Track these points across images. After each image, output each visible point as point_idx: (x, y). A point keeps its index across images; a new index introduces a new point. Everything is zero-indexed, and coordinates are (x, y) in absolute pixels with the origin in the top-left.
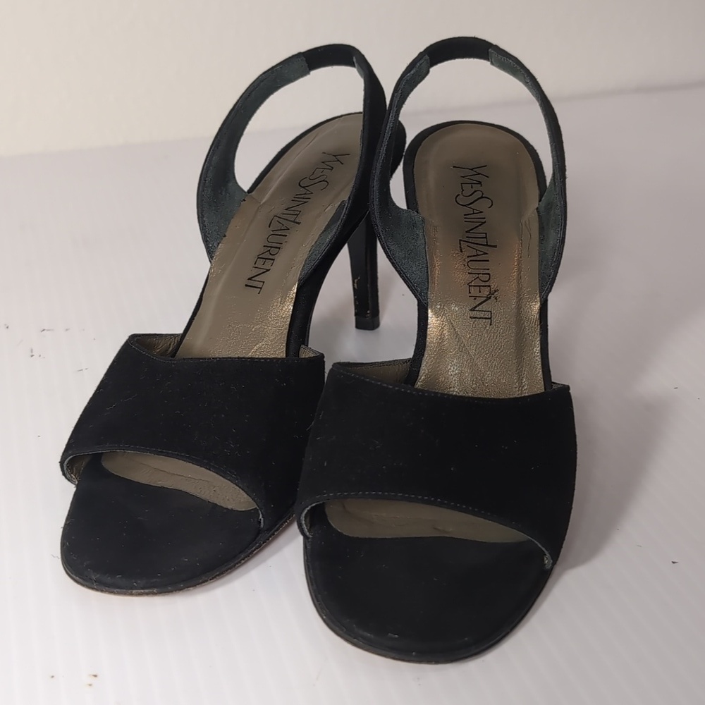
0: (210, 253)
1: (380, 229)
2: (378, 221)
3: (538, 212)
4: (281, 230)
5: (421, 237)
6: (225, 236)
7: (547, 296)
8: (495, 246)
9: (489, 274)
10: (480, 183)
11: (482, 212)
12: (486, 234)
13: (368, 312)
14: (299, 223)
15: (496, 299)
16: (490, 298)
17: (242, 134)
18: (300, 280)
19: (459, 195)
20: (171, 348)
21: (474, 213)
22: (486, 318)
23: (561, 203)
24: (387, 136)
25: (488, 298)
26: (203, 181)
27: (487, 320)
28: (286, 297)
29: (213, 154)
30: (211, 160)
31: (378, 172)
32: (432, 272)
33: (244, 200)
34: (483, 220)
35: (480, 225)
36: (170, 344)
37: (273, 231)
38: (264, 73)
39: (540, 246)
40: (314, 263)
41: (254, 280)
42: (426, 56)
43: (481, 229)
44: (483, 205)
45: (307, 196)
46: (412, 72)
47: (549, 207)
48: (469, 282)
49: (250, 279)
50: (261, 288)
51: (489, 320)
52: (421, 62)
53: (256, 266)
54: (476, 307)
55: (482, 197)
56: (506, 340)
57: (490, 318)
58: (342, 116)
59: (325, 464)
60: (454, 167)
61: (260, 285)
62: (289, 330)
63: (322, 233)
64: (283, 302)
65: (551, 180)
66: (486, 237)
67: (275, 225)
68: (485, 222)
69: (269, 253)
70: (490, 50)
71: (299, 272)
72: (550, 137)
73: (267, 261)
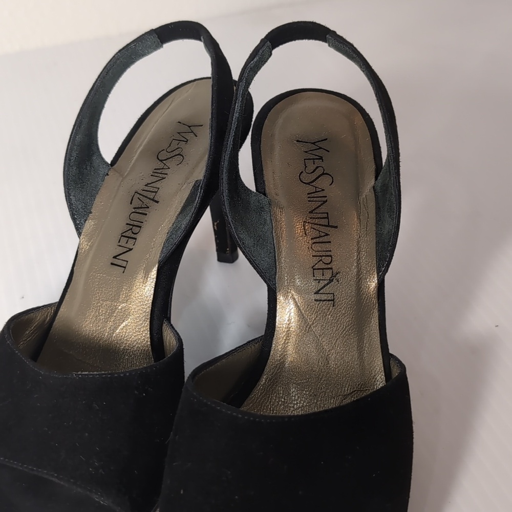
0: (79, 229)
1: (230, 219)
2: (228, 212)
3: (375, 190)
4: (141, 208)
5: (268, 222)
6: (91, 213)
7: (384, 277)
8: (336, 227)
9: (331, 256)
10: (321, 158)
11: (323, 190)
12: (327, 213)
13: (228, 249)
14: (157, 202)
15: (338, 281)
16: (332, 280)
17: (103, 107)
18: (160, 262)
19: (302, 172)
20: (48, 318)
21: (316, 192)
22: (329, 300)
23: (395, 193)
24: (234, 126)
25: (331, 281)
26: (68, 161)
27: (330, 302)
28: (148, 277)
29: (76, 134)
30: (74, 140)
31: (226, 163)
32: (278, 257)
33: (107, 174)
34: (325, 199)
35: (322, 204)
36: (47, 315)
37: (134, 208)
38: (120, 51)
39: (377, 227)
40: (171, 247)
41: (119, 259)
42: (268, 42)
43: (323, 209)
44: (324, 182)
45: (164, 171)
46: (255, 60)
47: (385, 188)
48: (312, 265)
49: (115, 257)
50: (125, 267)
51: (332, 302)
52: (263, 49)
53: (120, 244)
54: (320, 290)
55: (323, 174)
56: (348, 320)
57: (333, 300)
58: (195, 80)
59: (182, 492)
60: (298, 141)
61: (124, 264)
62: (152, 308)
63: (179, 214)
64: (144, 282)
65: (386, 160)
66: (327, 218)
67: (136, 203)
68: (327, 201)
69: (131, 232)
70: (327, 36)
71: (159, 254)
72: (385, 127)
73: (130, 240)
